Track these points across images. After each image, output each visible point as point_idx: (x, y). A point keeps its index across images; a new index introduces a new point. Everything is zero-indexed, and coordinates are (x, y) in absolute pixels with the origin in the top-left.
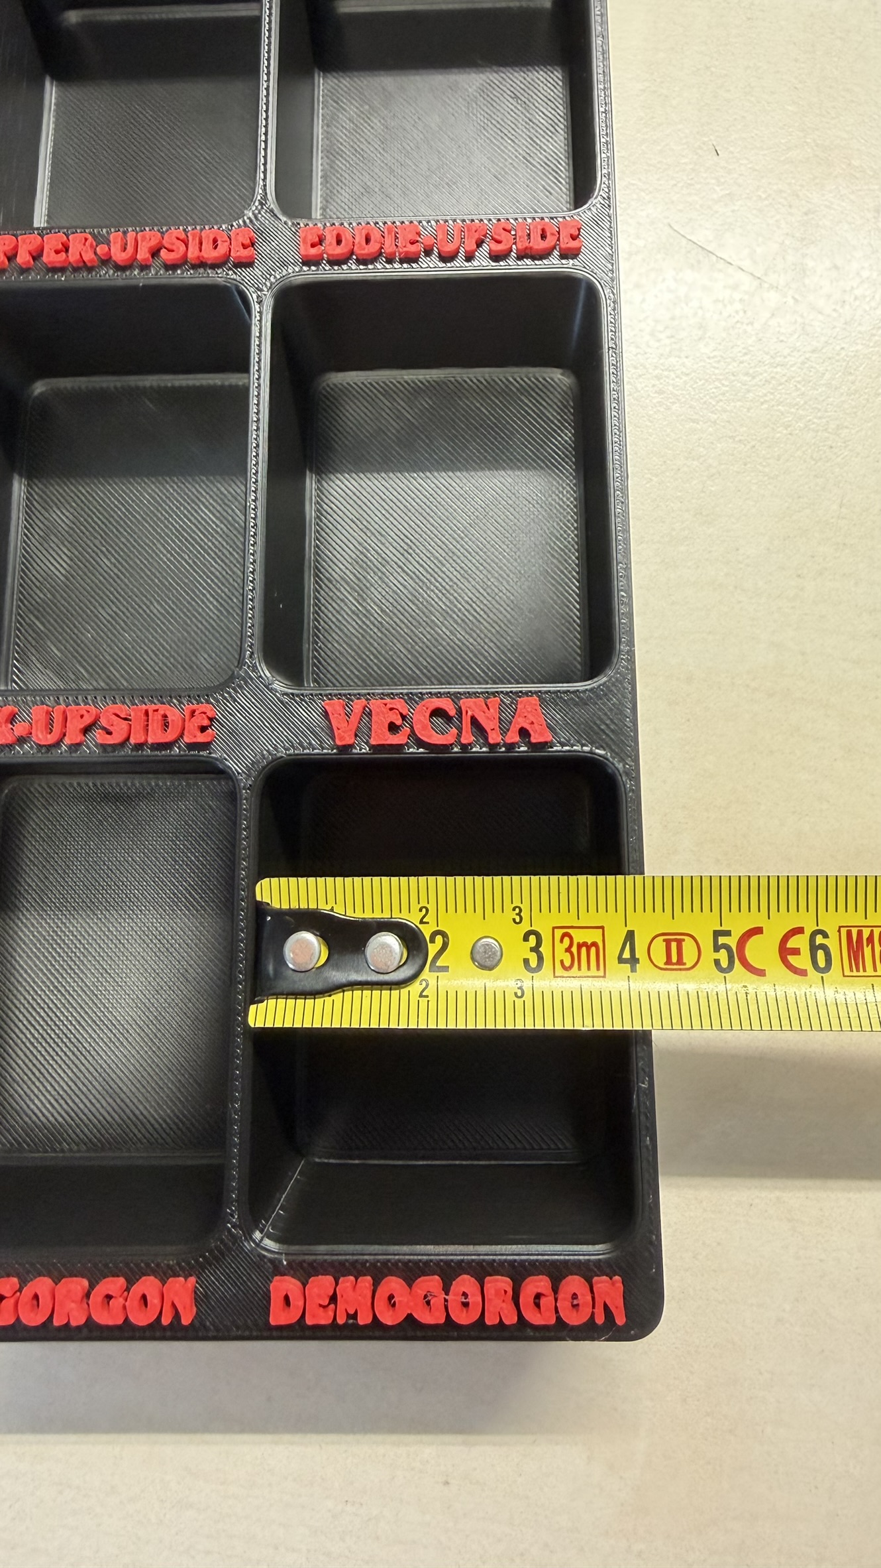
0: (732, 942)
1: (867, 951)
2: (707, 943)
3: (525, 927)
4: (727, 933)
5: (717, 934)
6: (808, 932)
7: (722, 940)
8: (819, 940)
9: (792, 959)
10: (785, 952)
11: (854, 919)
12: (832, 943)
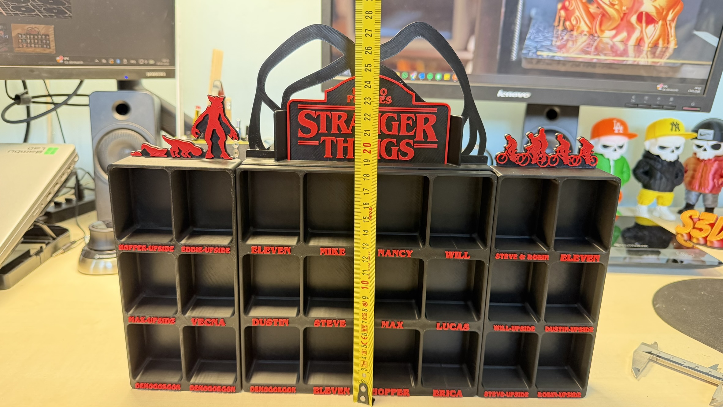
0: (363, 345)
1: (364, 328)
2: (363, 348)
3: (361, 370)
4: (362, 345)
5: (362, 346)
6: (362, 335)
7: (363, 346)
8: (363, 334)
9: (366, 338)
10: (364, 339)
11: (360, 329)
12: (363, 333)
